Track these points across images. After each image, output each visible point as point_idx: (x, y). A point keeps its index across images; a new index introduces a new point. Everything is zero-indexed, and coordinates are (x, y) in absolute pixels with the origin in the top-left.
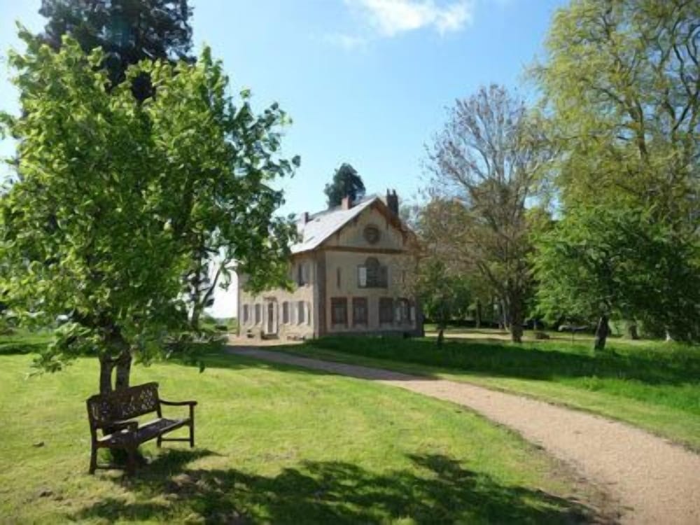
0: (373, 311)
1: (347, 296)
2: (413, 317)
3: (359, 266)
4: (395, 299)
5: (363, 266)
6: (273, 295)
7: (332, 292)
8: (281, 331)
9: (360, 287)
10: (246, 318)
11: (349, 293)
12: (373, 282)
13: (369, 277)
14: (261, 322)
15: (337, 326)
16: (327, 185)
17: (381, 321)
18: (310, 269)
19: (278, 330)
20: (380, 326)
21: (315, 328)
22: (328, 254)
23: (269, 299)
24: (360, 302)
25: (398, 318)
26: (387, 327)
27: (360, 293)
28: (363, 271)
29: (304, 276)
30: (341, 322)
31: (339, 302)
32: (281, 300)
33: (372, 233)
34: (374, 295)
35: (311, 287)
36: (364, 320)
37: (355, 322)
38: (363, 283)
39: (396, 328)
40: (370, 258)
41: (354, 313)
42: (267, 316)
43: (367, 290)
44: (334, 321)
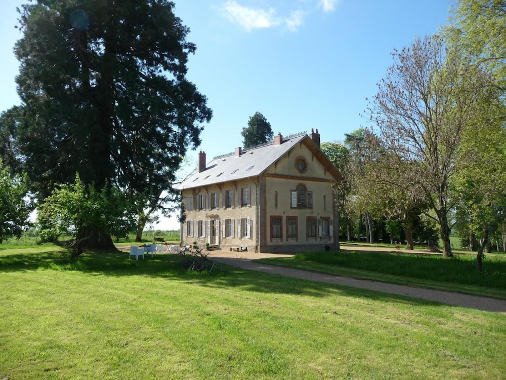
0: (302, 227)
1: (282, 215)
2: (331, 234)
3: (291, 191)
4: (318, 218)
5: (294, 191)
6: (215, 214)
7: (271, 212)
8: (223, 243)
9: (292, 207)
10: (189, 233)
11: (284, 213)
12: (302, 205)
13: (299, 200)
14: (204, 236)
15: (274, 240)
16: (244, 128)
17: (308, 236)
18: (253, 192)
19: (219, 243)
20: (307, 240)
21: (257, 241)
22: (269, 180)
23: (211, 217)
24: (292, 220)
25: (320, 233)
26: (312, 241)
27: (292, 213)
28: (295, 194)
29: (246, 197)
30: (277, 237)
31: (276, 220)
32: (223, 218)
33: (301, 164)
34: (302, 215)
35: (254, 207)
36: (295, 236)
37: (288, 237)
38: (295, 204)
39: (318, 242)
40: (300, 185)
41: (287, 230)
42: (209, 231)
43: (297, 210)
44: (272, 236)
